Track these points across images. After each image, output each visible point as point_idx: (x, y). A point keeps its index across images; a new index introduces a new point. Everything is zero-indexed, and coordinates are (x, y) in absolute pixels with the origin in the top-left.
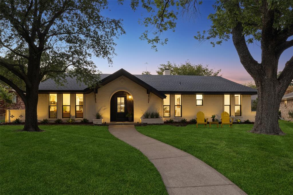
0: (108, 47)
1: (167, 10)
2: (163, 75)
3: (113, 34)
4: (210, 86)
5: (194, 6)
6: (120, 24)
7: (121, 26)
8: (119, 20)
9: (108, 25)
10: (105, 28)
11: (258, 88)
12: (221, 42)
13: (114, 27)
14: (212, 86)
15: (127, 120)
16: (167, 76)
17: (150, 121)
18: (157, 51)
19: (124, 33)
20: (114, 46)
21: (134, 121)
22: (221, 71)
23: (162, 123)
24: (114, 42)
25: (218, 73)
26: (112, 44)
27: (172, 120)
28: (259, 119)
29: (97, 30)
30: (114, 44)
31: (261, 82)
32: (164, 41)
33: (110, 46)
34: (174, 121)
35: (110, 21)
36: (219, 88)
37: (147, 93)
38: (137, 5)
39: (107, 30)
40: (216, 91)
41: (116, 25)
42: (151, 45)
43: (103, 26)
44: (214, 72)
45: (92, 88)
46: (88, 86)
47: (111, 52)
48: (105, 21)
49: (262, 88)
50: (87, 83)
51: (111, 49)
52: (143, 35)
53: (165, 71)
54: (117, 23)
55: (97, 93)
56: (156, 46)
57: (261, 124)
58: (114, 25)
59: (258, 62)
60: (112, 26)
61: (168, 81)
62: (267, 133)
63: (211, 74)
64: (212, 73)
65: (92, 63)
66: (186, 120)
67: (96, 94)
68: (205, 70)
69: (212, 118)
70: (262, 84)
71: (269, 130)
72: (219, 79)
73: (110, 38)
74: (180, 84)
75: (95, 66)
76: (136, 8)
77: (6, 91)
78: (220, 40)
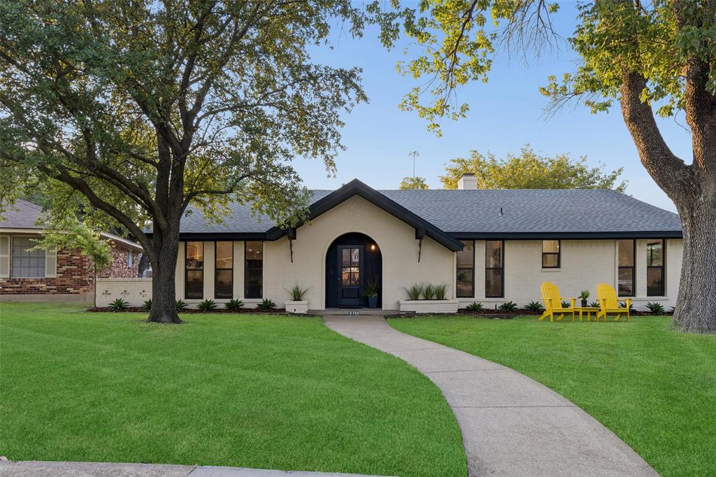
0: (325, 131)
1: (468, 37)
2: (459, 188)
3: (338, 102)
4: (580, 217)
5: (539, 16)
6: (354, 80)
7: (358, 83)
8: (354, 71)
9: (328, 83)
10: (319, 88)
11: (684, 225)
12: (607, 106)
13: (341, 87)
14: (586, 217)
15: (365, 304)
16: (469, 191)
17: (422, 306)
18: (441, 135)
19: (365, 98)
20: (338, 128)
21: (383, 306)
22: (621, 172)
23: (452, 312)
24: (340, 119)
25: (614, 178)
26: (335, 125)
27: (477, 304)
28: (685, 298)
29: (302, 93)
30: (339, 123)
31: (692, 209)
32: (458, 111)
33: (329, 129)
34: (483, 307)
35: (333, 73)
36: (604, 221)
37: (416, 238)
38: (394, 36)
39: (325, 93)
40: (594, 230)
41: (345, 83)
42: (426, 122)
43: (317, 85)
44: (602, 176)
45: (285, 227)
46: (278, 222)
47: (332, 141)
48: (322, 75)
49: (693, 224)
50: (276, 216)
51: (333, 136)
52: (408, 98)
53: (462, 178)
54: (348, 78)
55: (295, 239)
56: (439, 126)
57: (689, 309)
58: (341, 81)
59: (685, 163)
60: (338, 83)
61: (470, 206)
62: (702, 330)
63: (593, 183)
64: (598, 178)
65: (291, 170)
66: (515, 305)
67: (293, 241)
68: (577, 171)
69: (582, 299)
70: (693, 213)
71: (708, 323)
72: (608, 198)
73: (330, 112)
74: (502, 214)
75: (297, 178)
76: (393, 42)
77: (94, 236)
78: (606, 100)
